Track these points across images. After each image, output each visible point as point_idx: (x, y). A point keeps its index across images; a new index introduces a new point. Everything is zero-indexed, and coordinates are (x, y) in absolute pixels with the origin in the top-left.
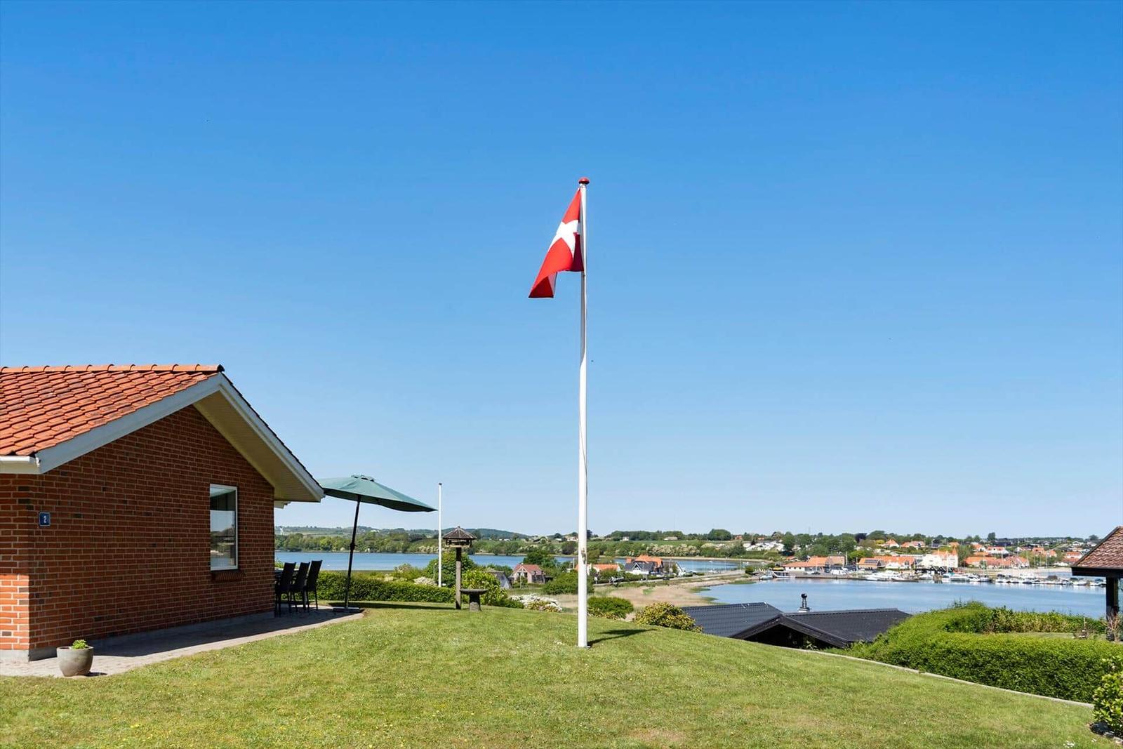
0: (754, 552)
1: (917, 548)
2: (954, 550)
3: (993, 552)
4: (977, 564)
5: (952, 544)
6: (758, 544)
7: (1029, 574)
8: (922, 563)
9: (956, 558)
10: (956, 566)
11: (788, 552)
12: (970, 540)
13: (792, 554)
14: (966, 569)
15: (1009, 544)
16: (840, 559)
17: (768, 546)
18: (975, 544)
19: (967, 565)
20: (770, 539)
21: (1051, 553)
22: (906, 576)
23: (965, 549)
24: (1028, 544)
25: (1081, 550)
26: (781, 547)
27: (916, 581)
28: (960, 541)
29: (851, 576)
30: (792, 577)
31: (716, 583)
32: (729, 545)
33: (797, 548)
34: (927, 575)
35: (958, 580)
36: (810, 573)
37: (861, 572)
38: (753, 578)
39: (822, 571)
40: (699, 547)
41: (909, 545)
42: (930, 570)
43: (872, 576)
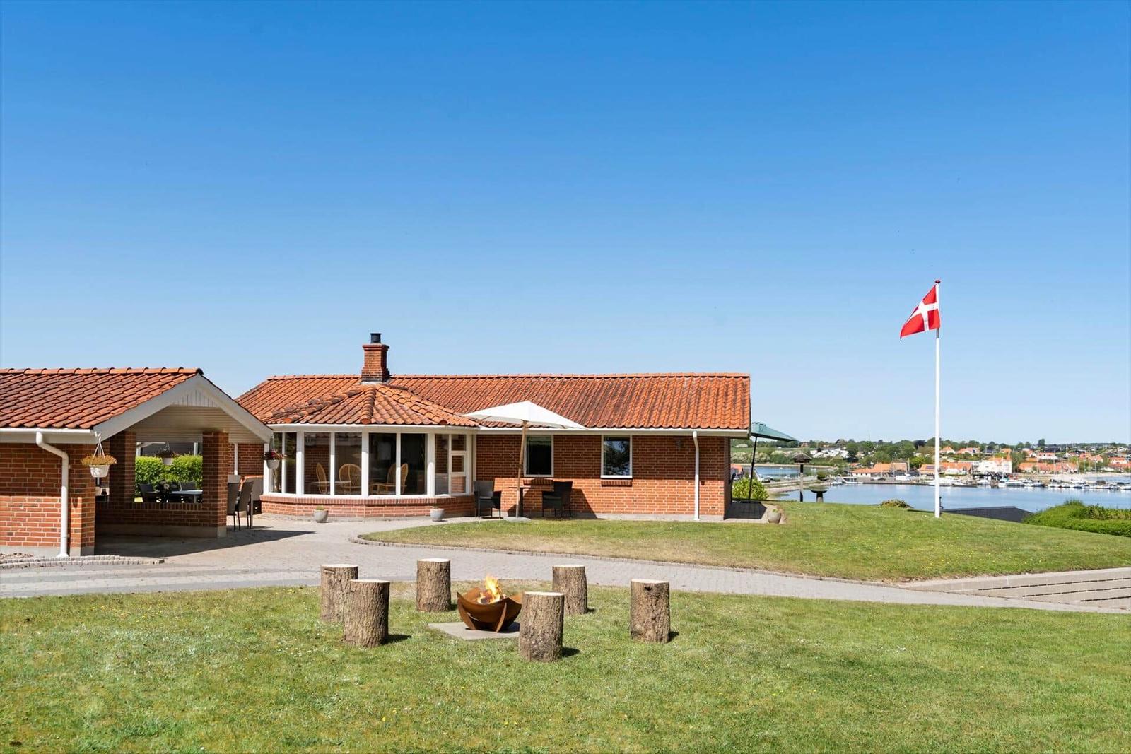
0: (821, 459)
1: (972, 454)
2: (1009, 456)
3: (1043, 458)
4: (1029, 469)
5: (1005, 451)
6: (824, 451)
7: (1079, 478)
8: (979, 469)
9: (1010, 463)
10: (1010, 472)
11: (852, 459)
12: (1021, 446)
13: (856, 461)
14: (1019, 474)
15: (1058, 451)
16: (902, 465)
17: (834, 453)
18: (1026, 450)
19: (1020, 471)
20: (834, 446)
21: (1098, 459)
22: (965, 481)
23: (1018, 454)
24: (1077, 449)
25: (1126, 456)
26: (845, 454)
27: (974, 486)
28: (1012, 448)
29: (915, 482)
30: (861, 483)
31: (793, 488)
32: (797, 452)
33: (860, 454)
34: (982, 481)
35: (1013, 485)
36: (876, 478)
37: (924, 477)
38: (825, 483)
39: (888, 479)
40: (769, 454)
41: (964, 451)
42: (987, 475)
43: (934, 482)
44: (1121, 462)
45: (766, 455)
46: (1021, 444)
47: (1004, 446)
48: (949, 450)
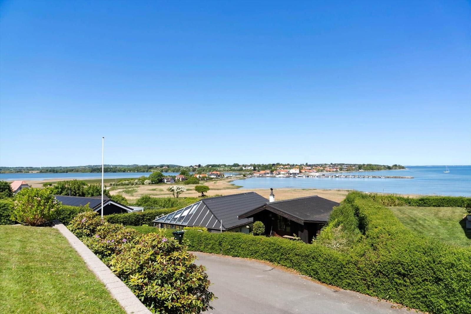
0: (245, 170)
1: (288, 167)
2: (298, 168)
3: (307, 168)
4: (304, 172)
5: (297, 166)
6: (247, 168)
7: (317, 174)
8: (290, 172)
9: (299, 170)
10: (299, 172)
11: (255, 170)
12: (301, 165)
13: (256, 170)
14: (301, 173)
15: (311, 166)
16: (268, 171)
17: (249, 168)
18: (303, 166)
19: (301, 172)
20: (250, 166)
21: (322, 168)
22: (286, 176)
23: (301, 167)
24: (316, 166)
25: (329, 167)
26: (252, 168)
27: (289, 177)
28: (299, 165)
29: (272, 176)
30: (256, 177)
31: (235, 179)
32: (239, 168)
33: (257, 168)
34: (291, 175)
35: (300, 177)
36: (260, 176)
37: (274, 175)
38: (245, 177)
39: (264, 175)
41: (286, 167)
43: (277, 176)
44: (328, 169)
45: (229, 169)
48: (282, 167)
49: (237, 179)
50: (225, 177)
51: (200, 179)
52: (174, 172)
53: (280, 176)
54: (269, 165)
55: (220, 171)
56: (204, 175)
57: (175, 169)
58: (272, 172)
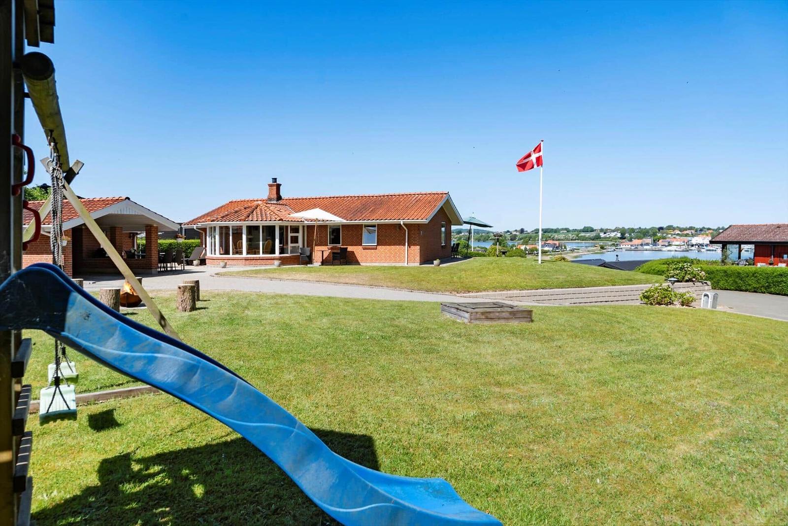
0: (605, 238)
1: (690, 233)
2: (709, 235)
5: (709, 231)
6: (607, 234)
8: (692, 242)
9: (710, 238)
10: (709, 243)
11: (623, 238)
13: (625, 238)
16: (649, 240)
17: (613, 235)
20: (614, 231)
22: (682, 248)
23: (716, 233)
26: (619, 235)
27: (687, 251)
28: (713, 230)
29: (654, 249)
30: (624, 250)
31: (586, 253)
32: (593, 234)
33: (627, 235)
34: (693, 248)
35: (710, 250)
36: (633, 248)
37: (660, 247)
38: (604, 251)
39: (640, 247)
40: (577, 236)
41: (685, 232)
42: (696, 245)
43: (665, 249)
45: (576, 236)
46: (719, 228)
47: (709, 229)
48: (677, 232)
49: (588, 253)
50: (568, 249)
51: (527, 252)
52: (479, 241)
53: (669, 248)
54: (652, 228)
55: (559, 240)
56: (534, 246)
57: (482, 236)
58: (655, 242)
